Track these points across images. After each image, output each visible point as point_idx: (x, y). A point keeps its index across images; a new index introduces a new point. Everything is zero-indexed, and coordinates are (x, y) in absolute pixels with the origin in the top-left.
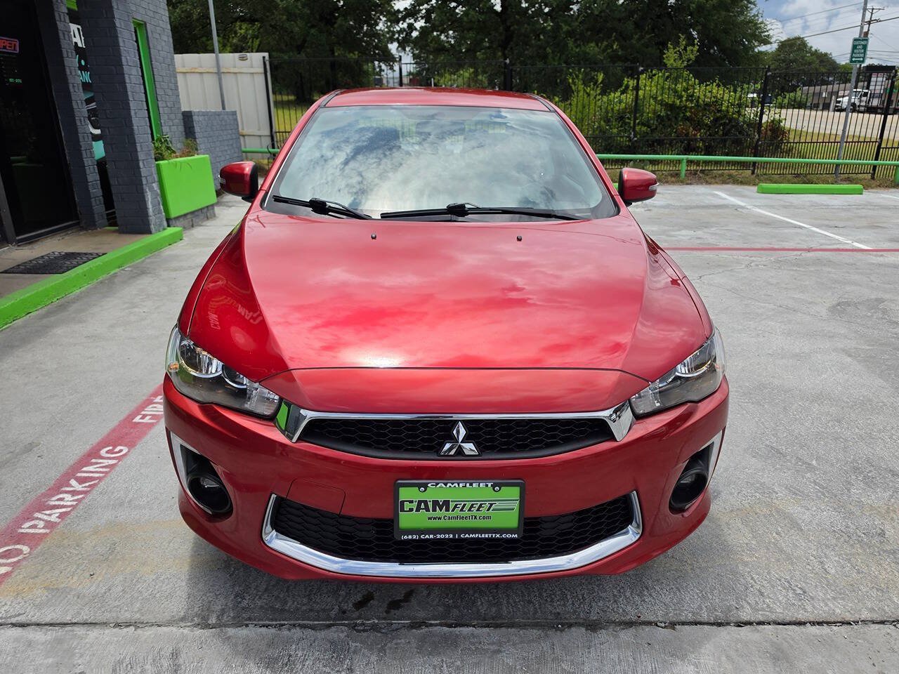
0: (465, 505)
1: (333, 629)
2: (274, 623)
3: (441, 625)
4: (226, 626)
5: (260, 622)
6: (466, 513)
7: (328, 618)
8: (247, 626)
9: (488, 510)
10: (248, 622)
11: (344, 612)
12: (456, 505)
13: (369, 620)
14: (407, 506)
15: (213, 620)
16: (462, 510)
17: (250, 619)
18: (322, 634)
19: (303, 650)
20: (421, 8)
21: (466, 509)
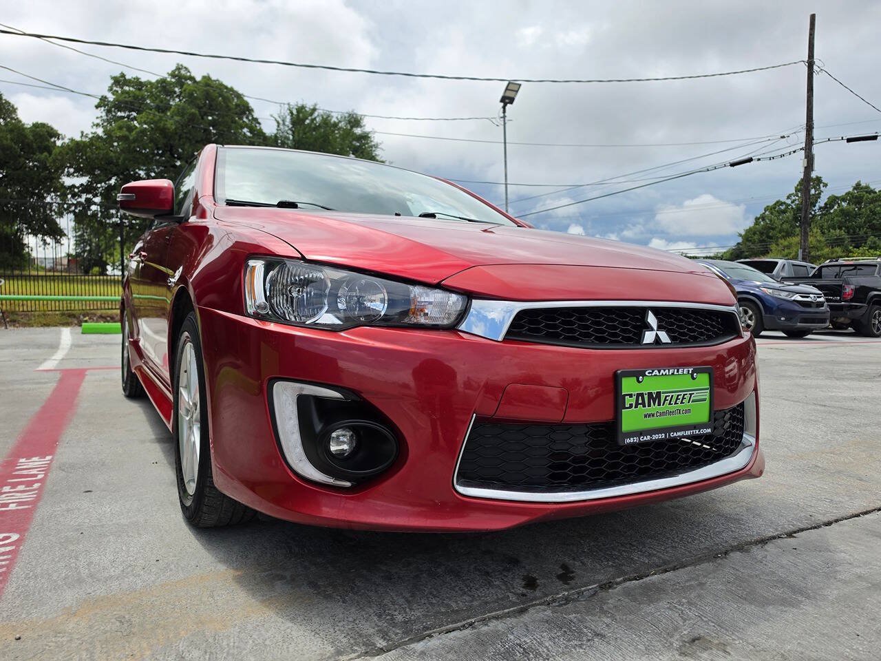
0: (672, 396)
1: (531, 610)
2: (459, 624)
3: (625, 581)
4: (405, 643)
5: (444, 628)
6: (673, 407)
7: (514, 604)
8: (430, 636)
9: (689, 402)
10: (427, 632)
11: (524, 595)
12: (666, 397)
13: (558, 594)
14: (628, 401)
15: (381, 643)
16: (670, 404)
17: (426, 628)
18: (526, 618)
19: (526, 636)
20: (99, 185)
21: (673, 402)
